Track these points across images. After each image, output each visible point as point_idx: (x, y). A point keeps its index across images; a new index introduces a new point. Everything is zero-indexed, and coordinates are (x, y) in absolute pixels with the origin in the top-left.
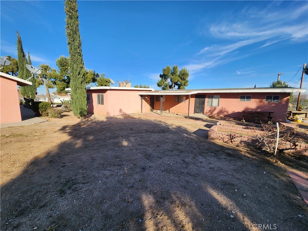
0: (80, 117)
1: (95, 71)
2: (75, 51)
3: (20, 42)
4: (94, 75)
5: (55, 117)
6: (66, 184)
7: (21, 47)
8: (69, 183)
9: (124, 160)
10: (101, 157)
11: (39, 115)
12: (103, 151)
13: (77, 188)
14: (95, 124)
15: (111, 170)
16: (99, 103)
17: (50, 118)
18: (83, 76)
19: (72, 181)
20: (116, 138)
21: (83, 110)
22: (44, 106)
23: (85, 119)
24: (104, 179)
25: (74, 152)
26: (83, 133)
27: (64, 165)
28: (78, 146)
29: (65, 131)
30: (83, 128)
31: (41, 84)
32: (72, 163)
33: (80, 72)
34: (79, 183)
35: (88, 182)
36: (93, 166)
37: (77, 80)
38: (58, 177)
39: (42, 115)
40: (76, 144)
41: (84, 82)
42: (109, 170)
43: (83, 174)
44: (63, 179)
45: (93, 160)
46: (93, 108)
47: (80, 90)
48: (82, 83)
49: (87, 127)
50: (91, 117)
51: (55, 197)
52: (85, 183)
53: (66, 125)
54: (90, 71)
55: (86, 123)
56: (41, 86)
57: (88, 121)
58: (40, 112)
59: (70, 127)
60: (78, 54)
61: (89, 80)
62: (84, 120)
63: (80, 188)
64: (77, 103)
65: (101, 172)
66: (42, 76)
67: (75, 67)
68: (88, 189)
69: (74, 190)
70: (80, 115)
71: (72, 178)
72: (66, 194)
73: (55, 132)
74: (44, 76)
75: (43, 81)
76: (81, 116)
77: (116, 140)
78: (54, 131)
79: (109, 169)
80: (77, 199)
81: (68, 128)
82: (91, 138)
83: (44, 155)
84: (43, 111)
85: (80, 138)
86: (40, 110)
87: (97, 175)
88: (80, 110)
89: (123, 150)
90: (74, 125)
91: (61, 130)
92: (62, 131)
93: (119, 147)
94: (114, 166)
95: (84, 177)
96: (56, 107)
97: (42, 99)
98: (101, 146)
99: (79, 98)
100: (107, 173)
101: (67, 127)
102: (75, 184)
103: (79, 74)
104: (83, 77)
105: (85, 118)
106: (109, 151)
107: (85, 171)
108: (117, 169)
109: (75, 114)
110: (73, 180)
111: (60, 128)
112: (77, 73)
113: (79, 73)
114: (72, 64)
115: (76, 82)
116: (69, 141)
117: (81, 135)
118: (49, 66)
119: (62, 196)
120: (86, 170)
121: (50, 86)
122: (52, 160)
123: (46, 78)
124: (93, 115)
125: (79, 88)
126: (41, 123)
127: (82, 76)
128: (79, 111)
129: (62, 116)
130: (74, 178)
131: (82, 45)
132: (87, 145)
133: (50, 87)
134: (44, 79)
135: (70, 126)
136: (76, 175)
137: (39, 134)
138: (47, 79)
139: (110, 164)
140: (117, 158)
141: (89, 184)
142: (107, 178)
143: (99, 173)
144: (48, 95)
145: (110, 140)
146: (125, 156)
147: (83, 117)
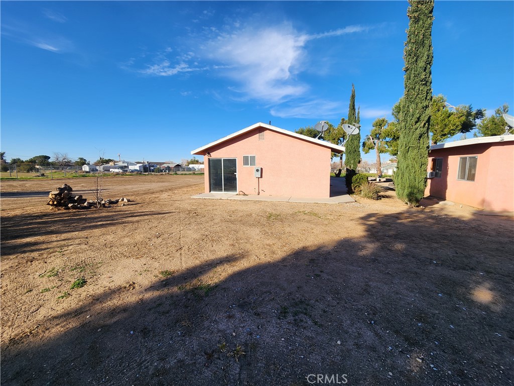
0: (408, 203)
1: (472, 106)
2: (416, 79)
3: (353, 97)
4: (469, 114)
5: (368, 198)
6: (296, 305)
7: (354, 103)
8: (300, 306)
9: (436, 339)
10: (385, 294)
11: (350, 192)
12: (401, 284)
13: (302, 321)
14: (434, 221)
15: (380, 337)
16: (462, 177)
17: (362, 198)
18: (425, 124)
19: (306, 306)
20: (464, 269)
21: (416, 191)
22: (358, 180)
23: (417, 206)
24: (350, 344)
25: (348, 260)
26: (391, 233)
27: (319, 273)
28: (364, 253)
29: (365, 222)
30: (401, 223)
31: (372, 148)
32: (330, 277)
33: (420, 116)
34: (311, 316)
35: (321, 326)
36: (355, 303)
37: (411, 134)
38: (298, 287)
39: (354, 193)
40: (364, 248)
41: (426, 135)
42: (377, 334)
43: (329, 306)
44: (300, 295)
45: (366, 291)
46: (446, 188)
47: (415, 151)
48: (420, 137)
49: (410, 224)
50: (436, 206)
51: (274, 312)
52: (316, 323)
53: (376, 212)
54: (457, 110)
55: (415, 215)
56: (371, 150)
57: (422, 212)
58: (353, 188)
59: (378, 217)
60: (421, 83)
61: (452, 128)
62: (415, 209)
63: (306, 325)
64: (406, 175)
65: (358, 324)
66: (375, 136)
67: (411, 110)
68: (313, 338)
69: (296, 323)
70: (407, 199)
71: (310, 300)
72: (286, 319)
73: (352, 220)
74: (377, 136)
75: (374, 144)
76: (410, 201)
77: (456, 275)
78: (351, 218)
79: (379, 331)
80: (287, 340)
81: (373, 219)
82: (399, 246)
83: (313, 248)
84: (356, 187)
85: (378, 240)
86: (352, 185)
87: (347, 323)
88: (410, 190)
89: (457, 309)
90: (386, 216)
91: (362, 218)
92: (361, 221)
93: (450, 295)
94: (397, 332)
95: (325, 312)
96: (384, 182)
97: (373, 169)
98: (405, 271)
99: (410, 166)
100: (369, 336)
101: (374, 216)
102: (305, 314)
103: (416, 122)
104: (427, 125)
105: (417, 204)
106: (412, 291)
107: (335, 303)
108: (397, 347)
109: (400, 196)
110: (308, 305)
111: (362, 215)
112: (415, 119)
113: (419, 118)
114: (406, 106)
115: (409, 138)
116: (356, 240)
117: (385, 236)
118: (386, 120)
119: (279, 319)
120: (338, 303)
121: (383, 149)
122: (314, 259)
123: (379, 139)
124: (441, 203)
125: (414, 148)
126: (346, 203)
127: (423, 124)
128: (406, 192)
129: (379, 198)
130: (312, 302)
131: (433, 62)
132: (379, 258)
133: (381, 152)
134: (376, 141)
135: (380, 215)
136: (317, 301)
137: (332, 218)
138: (381, 140)
139: (389, 321)
140: (420, 321)
141: (320, 330)
142: (358, 346)
143: (352, 325)
144: (379, 163)
145: (439, 268)
146: (450, 329)
147: (414, 204)
